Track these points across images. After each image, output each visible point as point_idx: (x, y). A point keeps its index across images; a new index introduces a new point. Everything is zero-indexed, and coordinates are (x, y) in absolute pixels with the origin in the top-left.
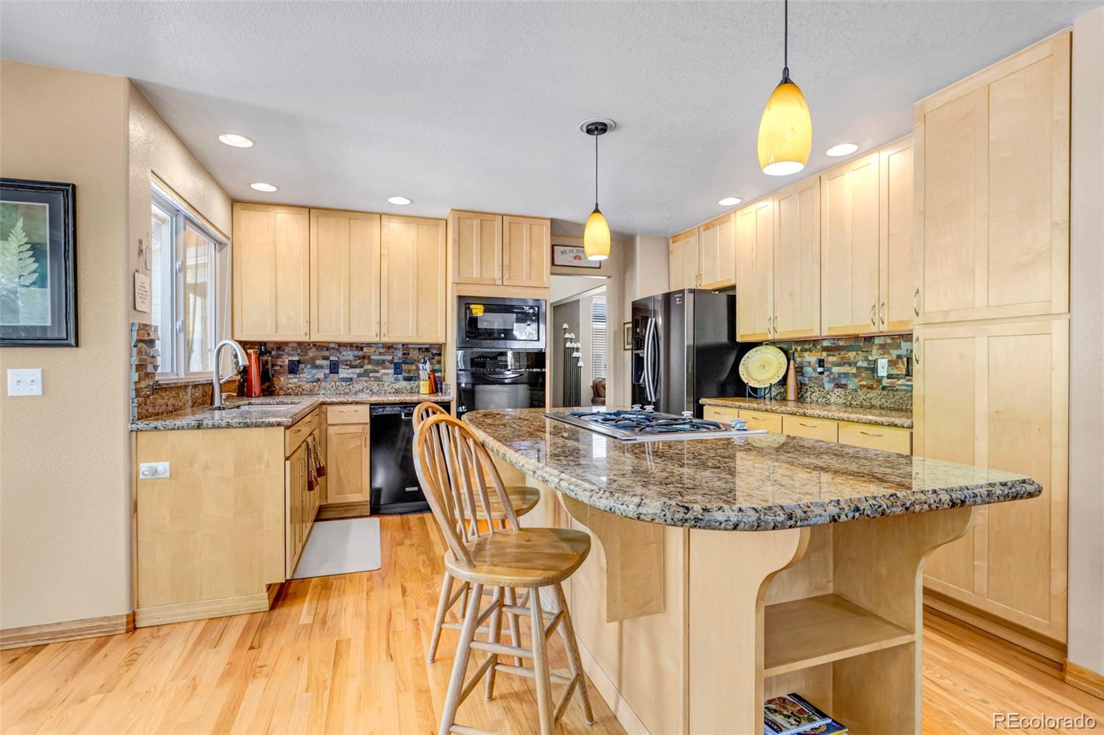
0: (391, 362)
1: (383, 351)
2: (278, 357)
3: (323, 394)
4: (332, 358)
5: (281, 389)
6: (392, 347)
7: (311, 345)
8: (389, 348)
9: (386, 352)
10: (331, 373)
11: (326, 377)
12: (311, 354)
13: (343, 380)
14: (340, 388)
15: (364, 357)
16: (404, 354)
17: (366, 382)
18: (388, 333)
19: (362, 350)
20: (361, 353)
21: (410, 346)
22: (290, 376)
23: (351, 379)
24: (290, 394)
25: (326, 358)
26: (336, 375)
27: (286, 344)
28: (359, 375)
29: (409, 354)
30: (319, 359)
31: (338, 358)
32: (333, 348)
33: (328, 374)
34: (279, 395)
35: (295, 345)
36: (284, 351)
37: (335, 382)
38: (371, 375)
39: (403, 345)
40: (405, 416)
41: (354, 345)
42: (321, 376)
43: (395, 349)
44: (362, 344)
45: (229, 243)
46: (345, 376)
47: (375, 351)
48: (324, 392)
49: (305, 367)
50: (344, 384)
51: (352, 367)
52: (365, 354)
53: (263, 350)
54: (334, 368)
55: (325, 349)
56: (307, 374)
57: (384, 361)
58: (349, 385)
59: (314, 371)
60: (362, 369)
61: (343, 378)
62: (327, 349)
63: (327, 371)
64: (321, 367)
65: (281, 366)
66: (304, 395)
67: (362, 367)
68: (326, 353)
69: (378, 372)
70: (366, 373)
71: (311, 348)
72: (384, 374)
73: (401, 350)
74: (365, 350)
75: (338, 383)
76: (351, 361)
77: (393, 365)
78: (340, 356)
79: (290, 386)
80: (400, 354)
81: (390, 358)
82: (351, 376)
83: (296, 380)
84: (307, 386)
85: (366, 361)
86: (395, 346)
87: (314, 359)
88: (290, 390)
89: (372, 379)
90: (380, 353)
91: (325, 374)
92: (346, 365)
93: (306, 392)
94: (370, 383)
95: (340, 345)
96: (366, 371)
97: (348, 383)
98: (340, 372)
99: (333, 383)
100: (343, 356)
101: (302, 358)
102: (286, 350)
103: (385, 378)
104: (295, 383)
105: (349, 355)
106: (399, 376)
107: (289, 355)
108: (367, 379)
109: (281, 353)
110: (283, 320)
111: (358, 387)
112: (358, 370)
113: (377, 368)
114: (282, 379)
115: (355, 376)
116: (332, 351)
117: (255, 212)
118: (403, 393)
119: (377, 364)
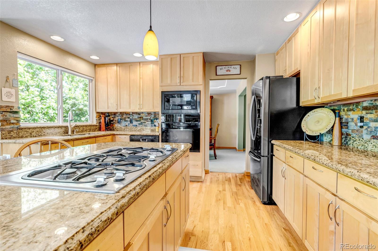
0: (150, 119)
1: (147, 115)
2: (115, 118)
3: (128, 131)
4: (130, 118)
5: (116, 128)
6: (150, 113)
7: (124, 113)
8: (149, 114)
9: (148, 115)
10: (130, 123)
11: (129, 125)
12: (124, 116)
13: (134, 126)
14: (133, 128)
15: (141, 118)
16: (154, 116)
17: (142, 127)
18: (143, 108)
19: (140, 115)
20: (140, 116)
21: (157, 113)
22: (118, 124)
23: (137, 126)
24: (118, 130)
25: (129, 118)
26: (132, 124)
27: (117, 113)
28: (139, 124)
29: (156, 116)
30: (127, 118)
31: (133, 118)
32: (131, 114)
33: (129, 124)
34: (115, 130)
35: (119, 113)
36: (116, 115)
37: (132, 126)
38: (143, 124)
39: (154, 113)
40: (142, 140)
41: (138, 113)
42: (127, 124)
43: (151, 114)
44: (140, 112)
45: (94, 80)
46: (135, 124)
47: (144, 115)
48: (128, 130)
49: (123, 121)
50: (134, 127)
51: (137, 121)
52: (141, 116)
55: (128, 114)
56: (123, 123)
57: (147, 119)
58: (136, 128)
59: (125, 122)
60: (140, 122)
61: (134, 125)
62: (129, 115)
63: (129, 122)
64: (127, 121)
65: (115, 121)
66: (122, 131)
67: (140, 121)
68: (129, 116)
69: (145, 123)
70: (141, 124)
71: (124, 114)
72: (147, 124)
73: (153, 115)
74: (141, 115)
75: (132, 127)
76: (136, 119)
77: (150, 121)
78: (133, 117)
79: (118, 127)
80: (153, 116)
81: (149, 118)
82: (137, 124)
83: (120, 126)
84: (123, 128)
85: (142, 119)
87: (125, 118)
88: (118, 129)
89: (143, 125)
90: (146, 116)
91: (128, 123)
92: (135, 120)
93: (123, 130)
94: (143, 127)
95: (133, 113)
96: (141, 122)
97: (136, 127)
98: (133, 123)
99: (131, 127)
100: (134, 117)
101: (122, 118)
102: (117, 115)
103: (148, 125)
104: (119, 127)
105: (136, 117)
106: (153, 124)
107: (118, 116)
108: (142, 125)
109: (115, 116)
110: (110, 105)
111: (139, 128)
112: (139, 122)
113: (145, 121)
114: (116, 125)
115: (138, 124)
116: (131, 115)
118: (154, 131)
119: (145, 120)
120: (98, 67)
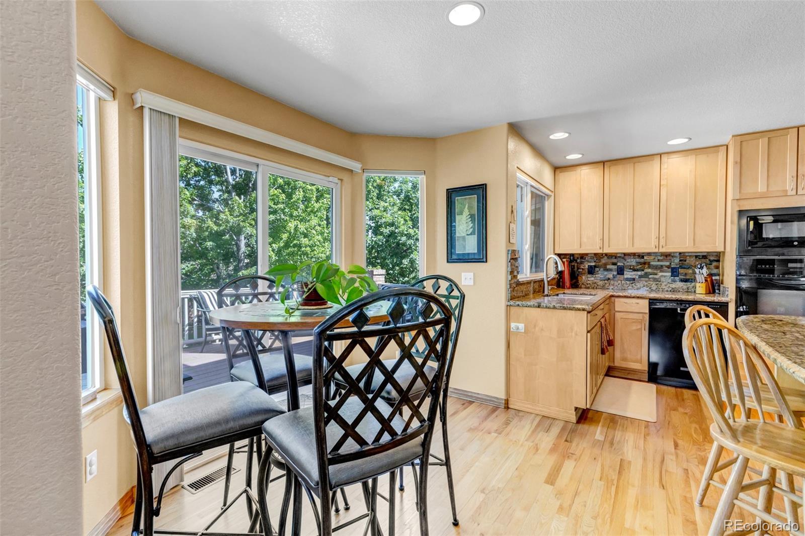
0: (668, 267)
1: (661, 258)
2: (581, 263)
3: (612, 289)
4: (619, 264)
5: (583, 284)
6: (670, 255)
7: (604, 255)
8: (666, 256)
9: (664, 259)
10: (618, 274)
11: (614, 277)
12: (603, 261)
13: (627, 279)
14: (625, 285)
15: (645, 263)
16: (680, 261)
17: (646, 281)
18: (666, 245)
19: (643, 258)
20: (642, 260)
21: (687, 254)
22: (589, 276)
23: (634, 279)
24: (588, 288)
25: (614, 264)
26: (622, 276)
27: (587, 254)
28: (640, 277)
29: (685, 261)
30: (609, 265)
31: (624, 264)
32: (620, 257)
33: (616, 275)
34: (581, 288)
35: (593, 255)
36: (585, 259)
37: (621, 281)
38: (650, 276)
39: (680, 253)
40: (681, 311)
41: (637, 254)
42: (611, 276)
43: (672, 257)
44: (643, 253)
45: (553, 195)
46: (629, 277)
47: (654, 259)
48: (612, 287)
49: (599, 270)
50: (628, 282)
51: (635, 270)
52: (646, 261)
53: (573, 260)
54: (621, 271)
55: (614, 257)
56: (601, 274)
57: (662, 266)
58: (632, 283)
59: (606, 273)
60: (643, 272)
61: (627, 278)
62: (616, 258)
63: (615, 273)
64: (611, 270)
65: (583, 269)
66: (599, 288)
67: (643, 271)
68: (615, 261)
69: (656, 274)
70: (646, 275)
71: (604, 257)
72: (662, 276)
73: (678, 258)
74: (645, 258)
75: (623, 282)
76: (634, 266)
77: (670, 270)
78: (625, 263)
79: (589, 282)
80: (677, 260)
81: (668, 264)
82: (634, 277)
83: (593, 279)
84: (601, 283)
85: (647, 266)
86: (672, 255)
87: (606, 264)
88: (589, 285)
89: (651, 279)
90: (658, 260)
91: (613, 275)
92: (630, 269)
93: (599, 287)
94: (650, 282)
95: (625, 254)
96: (646, 273)
97: (631, 282)
98: (625, 274)
99: (620, 282)
100: (628, 262)
101: (597, 264)
102: (587, 259)
103: (663, 279)
104: (592, 281)
105: (632, 262)
106: (676, 278)
107: (588, 262)
108: (647, 279)
109: (583, 260)
110: (584, 240)
111: (639, 285)
112: (639, 273)
113: (655, 272)
114: (583, 277)
115: (637, 277)
116: (619, 259)
117: (568, 173)
118: (679, 291)
119: (656, 268)
120: (560, 172)
